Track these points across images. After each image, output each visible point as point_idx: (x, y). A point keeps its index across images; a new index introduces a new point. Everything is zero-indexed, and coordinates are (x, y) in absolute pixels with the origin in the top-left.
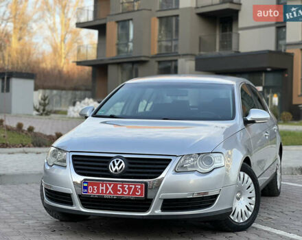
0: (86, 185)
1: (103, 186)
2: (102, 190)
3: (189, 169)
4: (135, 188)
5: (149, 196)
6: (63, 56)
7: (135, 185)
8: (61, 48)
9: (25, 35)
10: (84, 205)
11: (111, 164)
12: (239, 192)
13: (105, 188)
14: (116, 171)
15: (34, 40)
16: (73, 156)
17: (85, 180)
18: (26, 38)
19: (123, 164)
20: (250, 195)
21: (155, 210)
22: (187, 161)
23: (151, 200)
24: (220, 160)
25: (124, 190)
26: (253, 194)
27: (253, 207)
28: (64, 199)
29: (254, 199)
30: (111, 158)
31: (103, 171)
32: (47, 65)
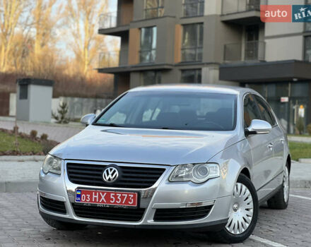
0: (79, 193)
1: (96, 195)
2: (95, 198)
3: (185, 179)
4: (128, 197)
5: (142, 205)
6: (87, 63)
7: (128, 194)
8: (84, 55)
9: (48, 41)
10: (78, 214)
11: (105, 172)
12: (236, 203)
13: (98, 196)
14: (109, 179)
15: (57, 46)
16: (68, 164)
17: (78, 188)
18: (49, 44)
19: (117, 173)
20: (248, 207)
21: (148, 220)
22: (182, 171)
23: (144, 210)
24: (216, 170)
25: (117, 199)
26: (251, 205)
27: (250, 218)
28: (58, 207)
29: (252, 211)
30: (105, 167)
31: (97, 179)
32: (70, 72)
